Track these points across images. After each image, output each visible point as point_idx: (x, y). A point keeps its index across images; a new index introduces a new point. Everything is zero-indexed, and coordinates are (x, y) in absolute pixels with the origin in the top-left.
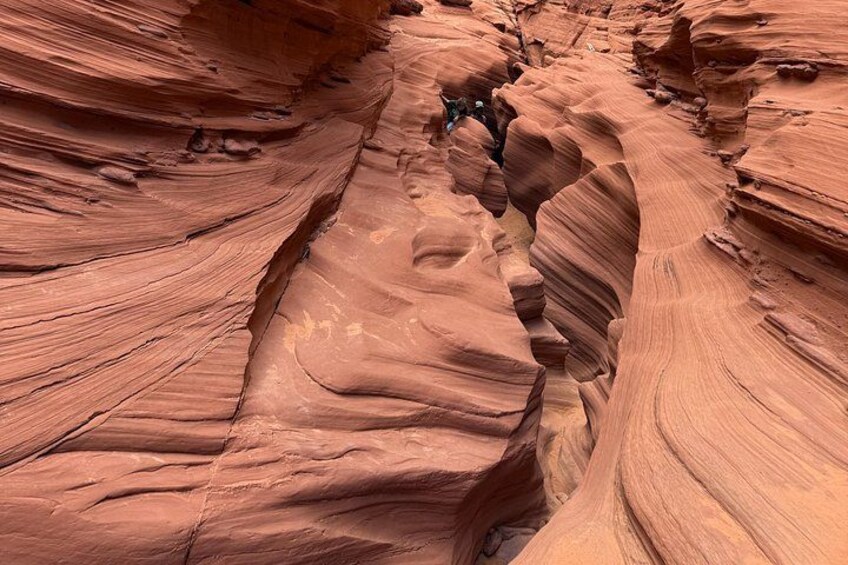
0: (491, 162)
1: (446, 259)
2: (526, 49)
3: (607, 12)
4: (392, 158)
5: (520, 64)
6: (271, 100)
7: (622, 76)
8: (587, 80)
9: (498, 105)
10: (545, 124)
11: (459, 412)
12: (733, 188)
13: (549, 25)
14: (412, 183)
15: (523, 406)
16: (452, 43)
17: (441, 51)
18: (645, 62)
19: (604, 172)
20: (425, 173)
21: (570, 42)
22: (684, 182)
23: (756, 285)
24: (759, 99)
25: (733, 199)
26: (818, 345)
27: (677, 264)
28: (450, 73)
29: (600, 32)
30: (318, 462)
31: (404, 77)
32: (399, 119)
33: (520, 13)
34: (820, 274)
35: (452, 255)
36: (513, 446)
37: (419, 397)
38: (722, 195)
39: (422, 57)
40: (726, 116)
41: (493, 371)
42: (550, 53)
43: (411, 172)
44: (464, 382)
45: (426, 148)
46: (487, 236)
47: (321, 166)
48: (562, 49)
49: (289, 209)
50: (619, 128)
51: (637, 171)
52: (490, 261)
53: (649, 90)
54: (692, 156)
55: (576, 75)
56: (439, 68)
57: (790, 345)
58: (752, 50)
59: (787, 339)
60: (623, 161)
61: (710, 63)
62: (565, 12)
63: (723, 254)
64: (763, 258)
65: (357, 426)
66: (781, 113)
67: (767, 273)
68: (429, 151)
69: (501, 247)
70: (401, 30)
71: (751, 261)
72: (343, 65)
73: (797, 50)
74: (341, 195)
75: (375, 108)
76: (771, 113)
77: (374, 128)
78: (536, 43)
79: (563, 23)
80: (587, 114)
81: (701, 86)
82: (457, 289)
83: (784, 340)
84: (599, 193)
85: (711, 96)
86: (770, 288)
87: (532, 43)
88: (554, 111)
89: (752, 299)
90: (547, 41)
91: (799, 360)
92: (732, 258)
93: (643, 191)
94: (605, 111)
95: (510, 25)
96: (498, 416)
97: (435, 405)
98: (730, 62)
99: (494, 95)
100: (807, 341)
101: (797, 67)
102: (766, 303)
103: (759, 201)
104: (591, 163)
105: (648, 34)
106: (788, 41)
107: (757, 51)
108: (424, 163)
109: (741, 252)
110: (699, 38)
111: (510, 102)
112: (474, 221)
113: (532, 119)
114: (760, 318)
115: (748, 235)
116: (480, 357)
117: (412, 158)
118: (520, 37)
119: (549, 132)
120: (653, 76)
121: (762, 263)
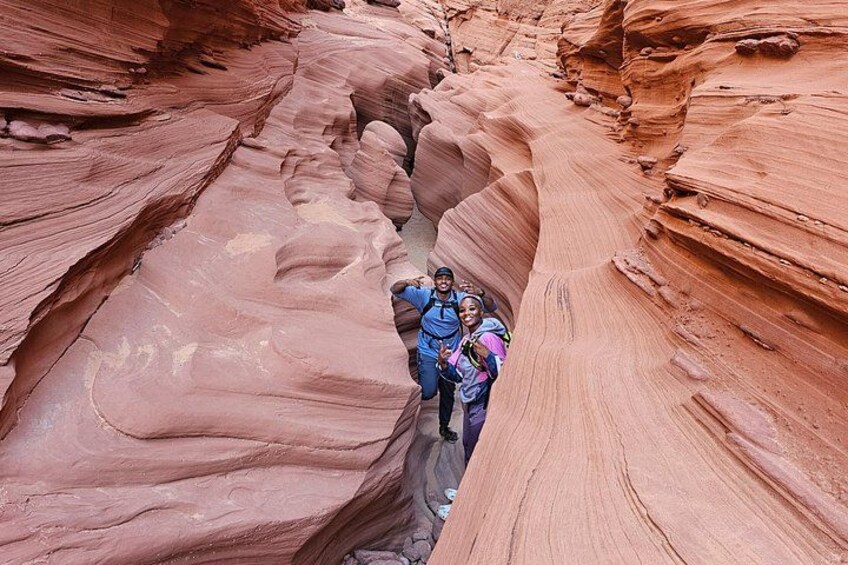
0: (399, 169)
1: (324, 270)
2: (455, 59)
3: (538, 19)
4: (275, 159)
5: (443, 70)
6: (93, 77)
7: (541, 80)
8: (507, 84)
9: (414, 111)
10: (458, 131)
11: (306, 447)
12: (656, 202)
13: (478, 33)
14: (302, 187)
15: (389, 432)
16: (370, 42)
17: (357, 50)
18: (568, 62)
19: (510, 181)
20: (320, 177)
21: (497, 51)
22: (594, 193)
23: (679, 339)
24: (708, 85)
25: (656, 216)
26: (777, 453)
27: (573, 294)
28: (365, 74)
29: (527, 39)
30: (92, 532)
31: (309, 74)
32: (293, 117)
33: (450, 19)
34: (790, 338)
35: (333, 266)
36: (372, 478)
37: (255, 434)
38: (639, 210)
39: (334, 55)
40: (654, 116)
41: (356, 397)
42: (478, 62)
43: (301, 175)
44: (320, 411)
45: (323, 151)
46: (379, 245)
47: (170, 163)
48: (489, 58)
49: (104, 214)
50: (531, 133)
51: (543, 180)
52: (374, 273)
53: (568, 94)
54: (606, 164)
55: (496, 80)
56: (353, 67)
57: (734, 449)
58: (702, 27)
59: (727, 438)
60: (531, 169)
61: (643, 51)
62: (496, 18)
63: (637, 290)
64: (695, 303)
65: (163, 477)
66: (742, 101)
67: (700, 325)
68: (327, 155)
69: (395, 256)
70: (314, 25)
71: (676, 303)
72: (221, 49)
73: (769, 18)
74: (195, 198)
75: (261, 102)
76: (725, 103)
77: (259, 126)
78: (465, 51)
79: (493, 30)
80: (501, 120)
81: (628, 82)
82: (329, 305)
83: (721, 438)
84: (503, 202)
85: (638, 92)
86: (702, 348)
87: (461, 52)
88: (468, 118)
89: (672, 362)
90: (476, 49)
91: (747, 477)
92: (648, 295)
93: (546, 203)
94: (520, 117)
95: (439, 32)
96: (355, 448)
97: (276, 442)
98: (671, 44)
99: (411, 100)
100: (762, 447)
101: (769, 40)
102: (695, 372)
103: (703, 224)
104: (499, 171)
105: (574, 29)
106: (757, 9)
107: (709, 27)
108: (319, 167)
109: (661, 289)
110: (634, 19)
111: (425, 108)
112: (367, 228)
113: (446, 126)
114: (684, 393)
115: (674, 267)
116: (342, 383)
117: (304, 161)
118: (449, 45)
119: (461, 140)
120: (574, 77)
121: (693, 310)
